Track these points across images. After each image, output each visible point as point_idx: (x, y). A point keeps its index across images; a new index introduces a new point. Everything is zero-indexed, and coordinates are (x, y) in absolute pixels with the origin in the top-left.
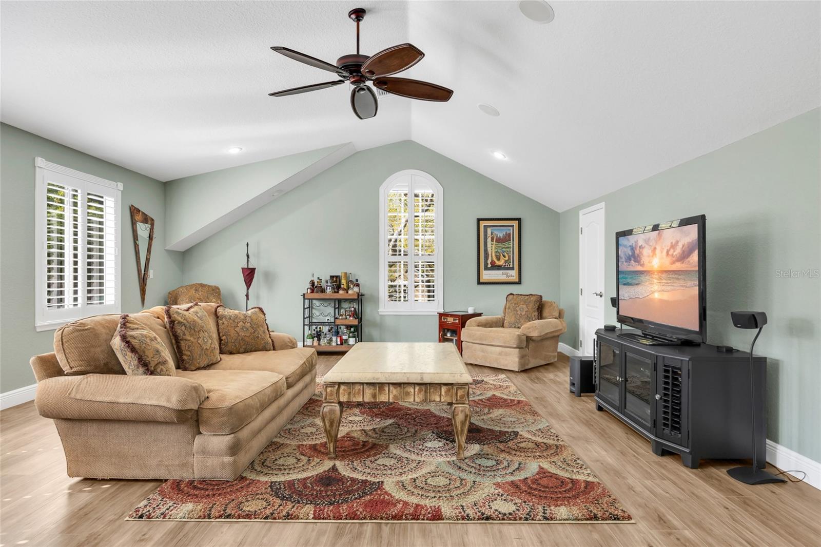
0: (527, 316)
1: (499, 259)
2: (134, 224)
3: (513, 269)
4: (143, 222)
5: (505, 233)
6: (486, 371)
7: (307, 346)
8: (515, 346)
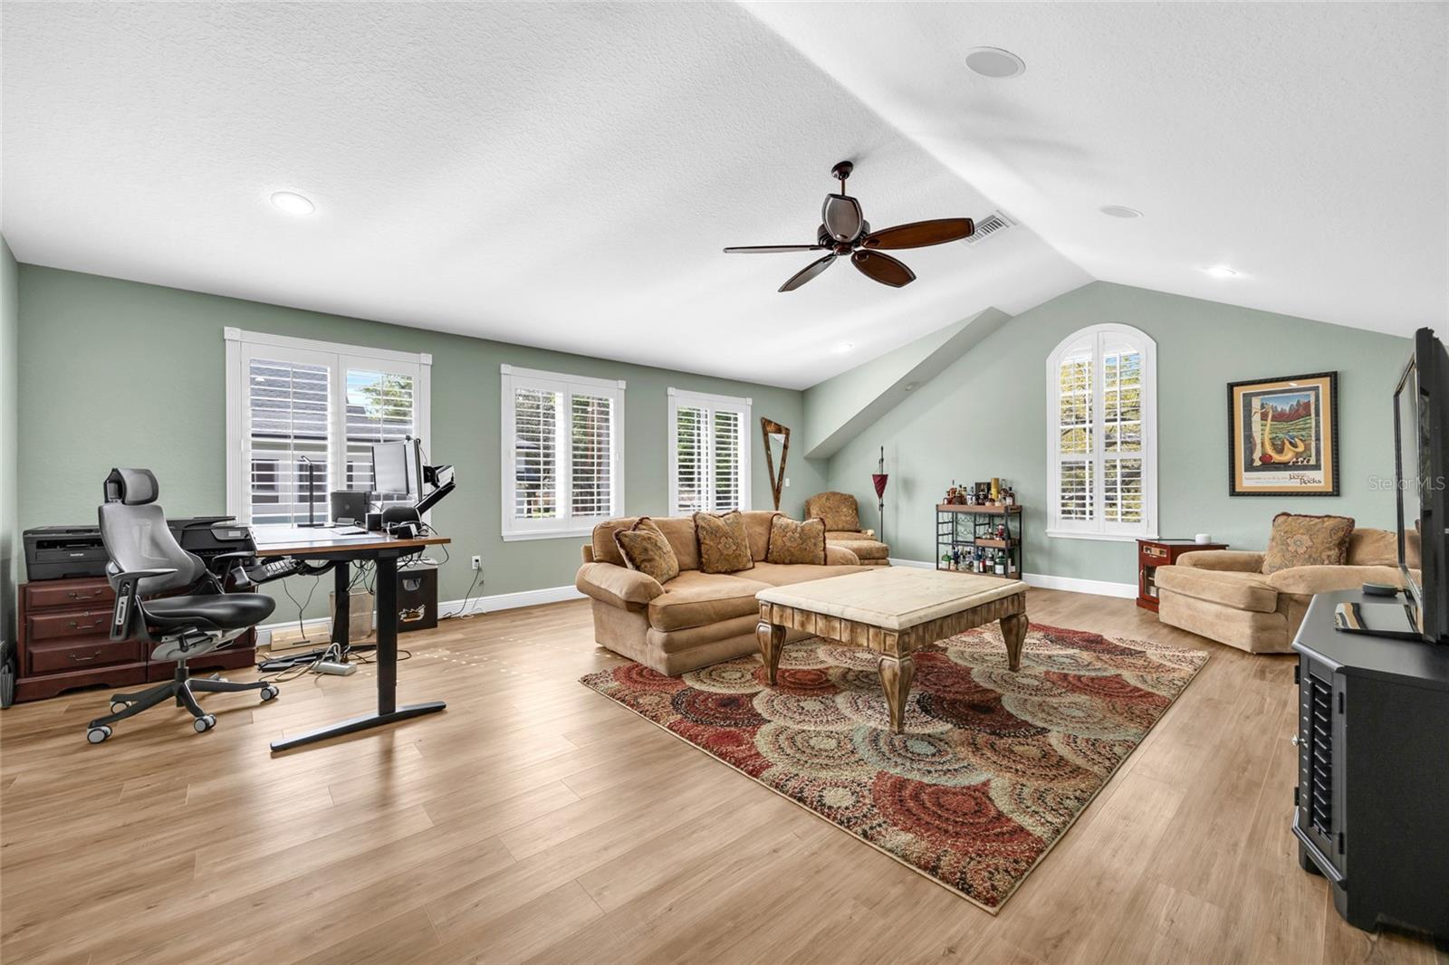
0: (1310, 556)
1: (1280, 451)
2: (766, 435)
3: (1317, 467)
4: (776, 432)
5: (1295, 403)
6: (1189, 641)
7: (942, 569)
8: (1242, 606)
